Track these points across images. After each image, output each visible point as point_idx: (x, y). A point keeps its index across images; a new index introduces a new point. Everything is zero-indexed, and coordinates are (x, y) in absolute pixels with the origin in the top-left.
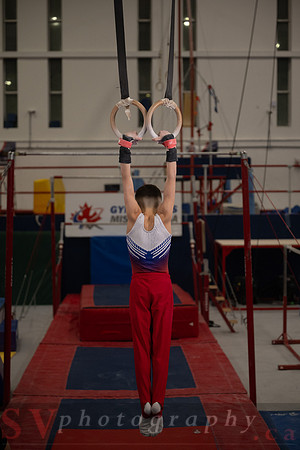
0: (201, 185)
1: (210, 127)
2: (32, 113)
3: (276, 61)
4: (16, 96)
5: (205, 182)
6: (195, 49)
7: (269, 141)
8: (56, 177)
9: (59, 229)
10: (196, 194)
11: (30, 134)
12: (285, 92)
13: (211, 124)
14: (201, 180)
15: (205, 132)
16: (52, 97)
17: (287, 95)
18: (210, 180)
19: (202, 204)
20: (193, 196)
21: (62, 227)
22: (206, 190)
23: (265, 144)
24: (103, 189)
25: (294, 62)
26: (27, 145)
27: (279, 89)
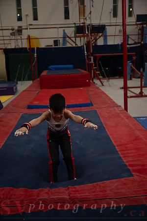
2: (27, 15)
4: (21, 9)
13: (91, 12)
16: (34, 9)
23: (109, 24)
26: (26, 27)
27: (114, 3)
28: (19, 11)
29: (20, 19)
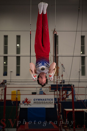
0: (60, 92)
1: (62, 76)
2: (11, 72)
3: (81, 57)
4: (7, 67)
5: (61, 92)
6: (58, 54)
7: (79, 80)
8: (18, 90)
9: (19, 106)
10: (58, 95)
11: (11, 77)
12: (84, 66)
14: (60, 91)
15: (61, 77)
16: (17, 67)
17: (84, 67)
18: (62, 91)
19: (60, 98)
20: (57, 96)
21: (19, 105)
22: (61, 94)
24: (31, 94)
25: (86, 57)
26: (10, 81)
27: (82, 65)
28: (5, 68)
29: (5, 74)
